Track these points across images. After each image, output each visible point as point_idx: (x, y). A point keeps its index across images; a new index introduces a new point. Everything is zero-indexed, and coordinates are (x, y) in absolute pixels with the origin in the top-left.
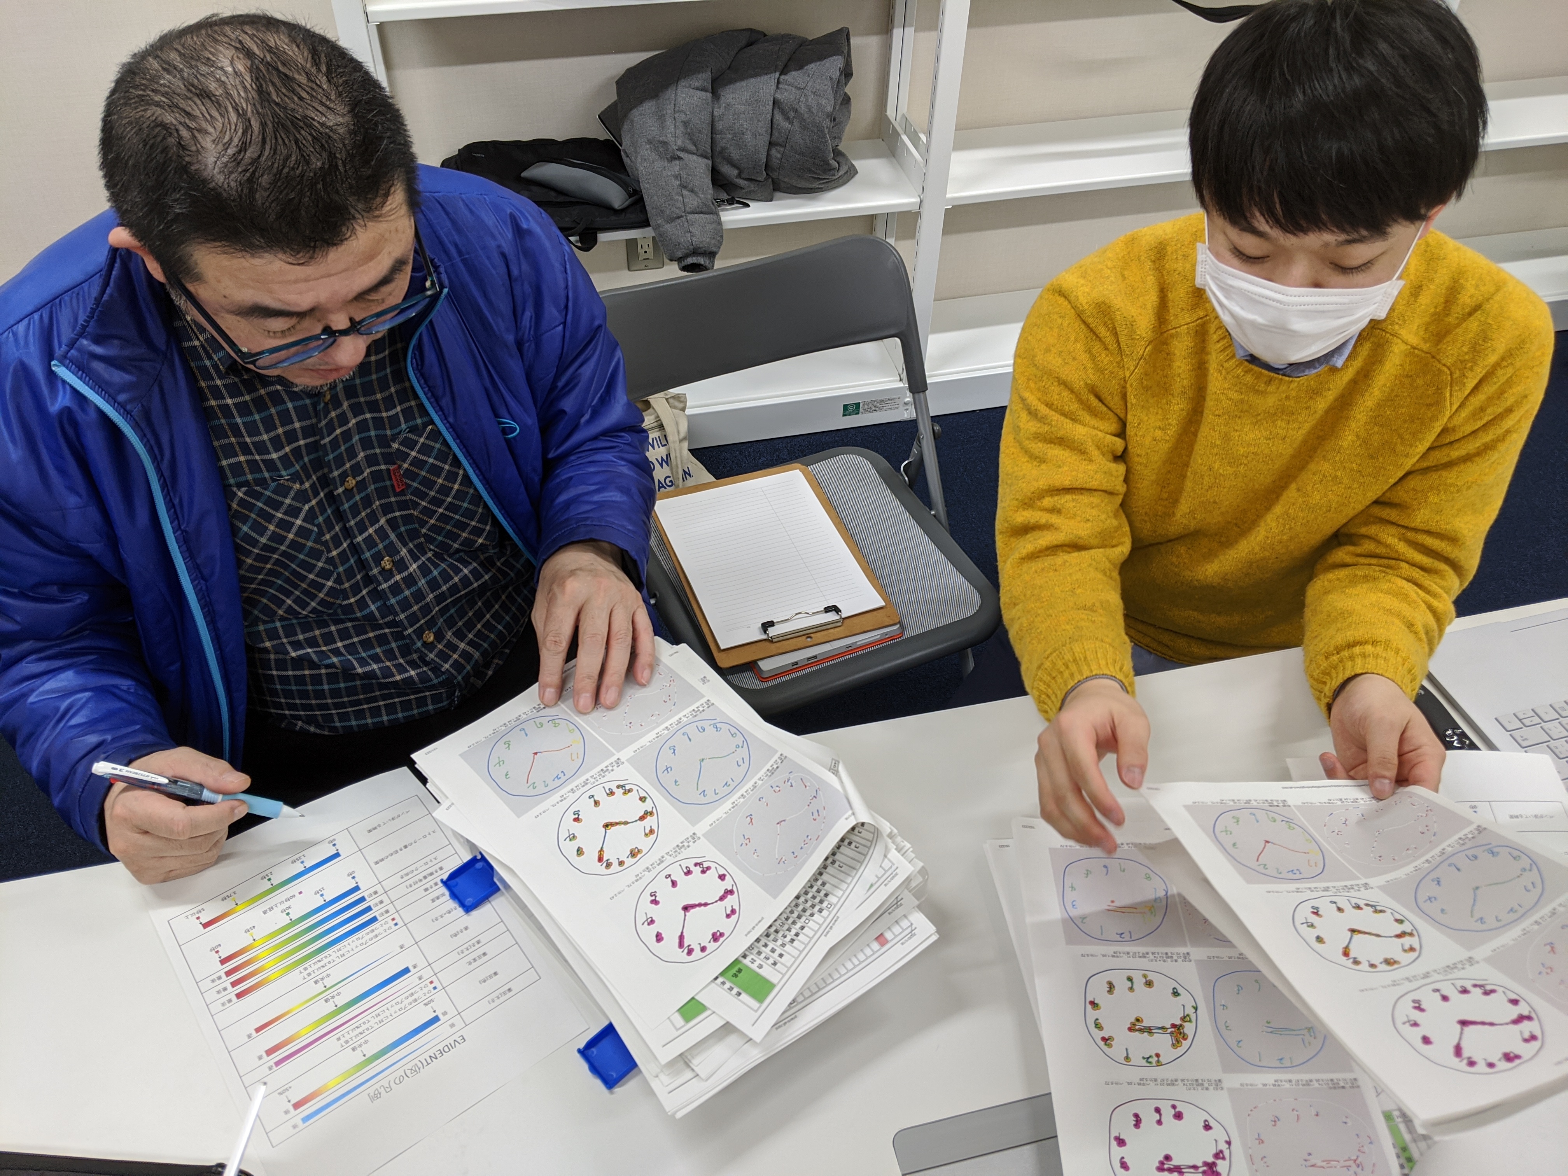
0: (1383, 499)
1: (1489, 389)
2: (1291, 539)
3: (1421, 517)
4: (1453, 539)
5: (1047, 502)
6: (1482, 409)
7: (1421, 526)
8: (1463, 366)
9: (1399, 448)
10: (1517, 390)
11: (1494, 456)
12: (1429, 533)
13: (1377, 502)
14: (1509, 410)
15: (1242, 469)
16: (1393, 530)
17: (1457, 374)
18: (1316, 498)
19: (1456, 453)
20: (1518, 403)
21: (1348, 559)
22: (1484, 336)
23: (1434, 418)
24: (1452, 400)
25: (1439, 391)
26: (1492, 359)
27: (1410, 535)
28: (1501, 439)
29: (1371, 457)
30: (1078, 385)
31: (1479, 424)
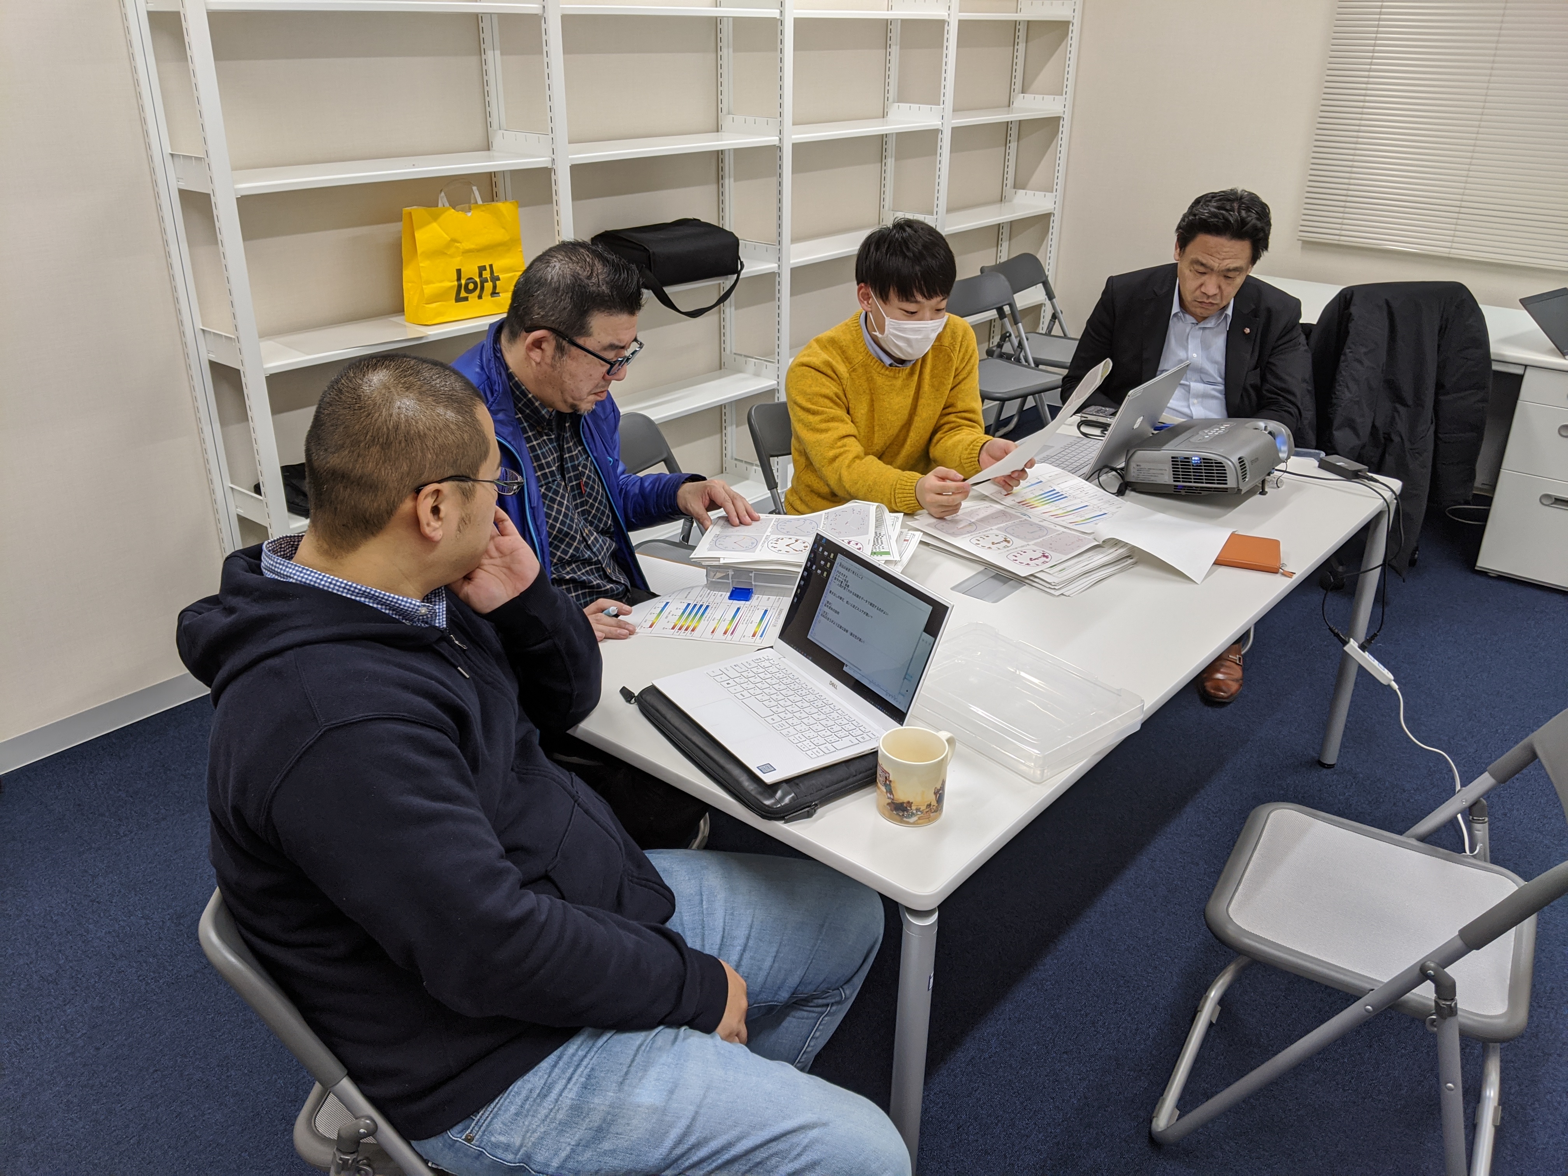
0: (948, 404)
1: (963, 350)
2: (920, 438)
3: (960, 405)
4: (972, 411)
5: (839, 444)
6: (963, 358)
7: (961, 410)
8: (953, 345)
9: (945, 382)
10: (971, 348)
11: (972, 375)
12: (964, 412)
13: (944, 409)
14: (971, 356)
15: (899, 415)
16: (953, 415)
17: (952, 348)
18: (924, 415)
19: (961, 377)
20: (973, 353)
21: (942, 436)
22: (954, 333)
23: (952, 366)
24: (955, 358)
25: (949, 356)
26: (960, 339)
27: (959, 414)
28: (972, 369)
29: (937, 390)
30: (831, 394)
31: (965, 363)
